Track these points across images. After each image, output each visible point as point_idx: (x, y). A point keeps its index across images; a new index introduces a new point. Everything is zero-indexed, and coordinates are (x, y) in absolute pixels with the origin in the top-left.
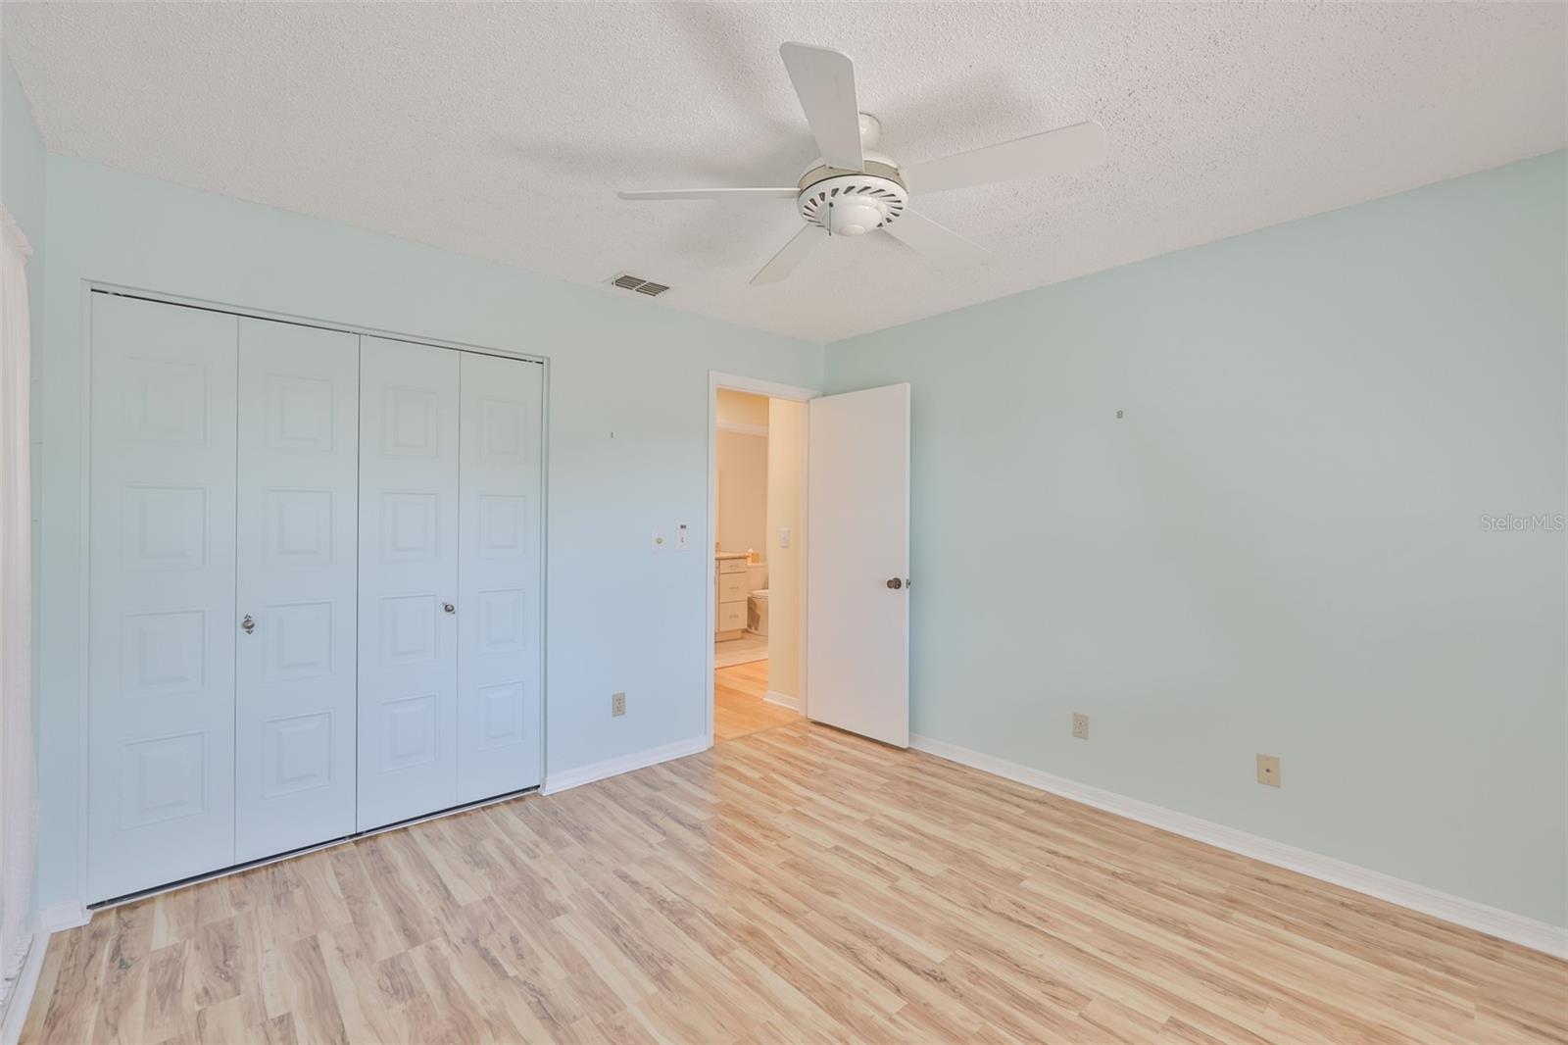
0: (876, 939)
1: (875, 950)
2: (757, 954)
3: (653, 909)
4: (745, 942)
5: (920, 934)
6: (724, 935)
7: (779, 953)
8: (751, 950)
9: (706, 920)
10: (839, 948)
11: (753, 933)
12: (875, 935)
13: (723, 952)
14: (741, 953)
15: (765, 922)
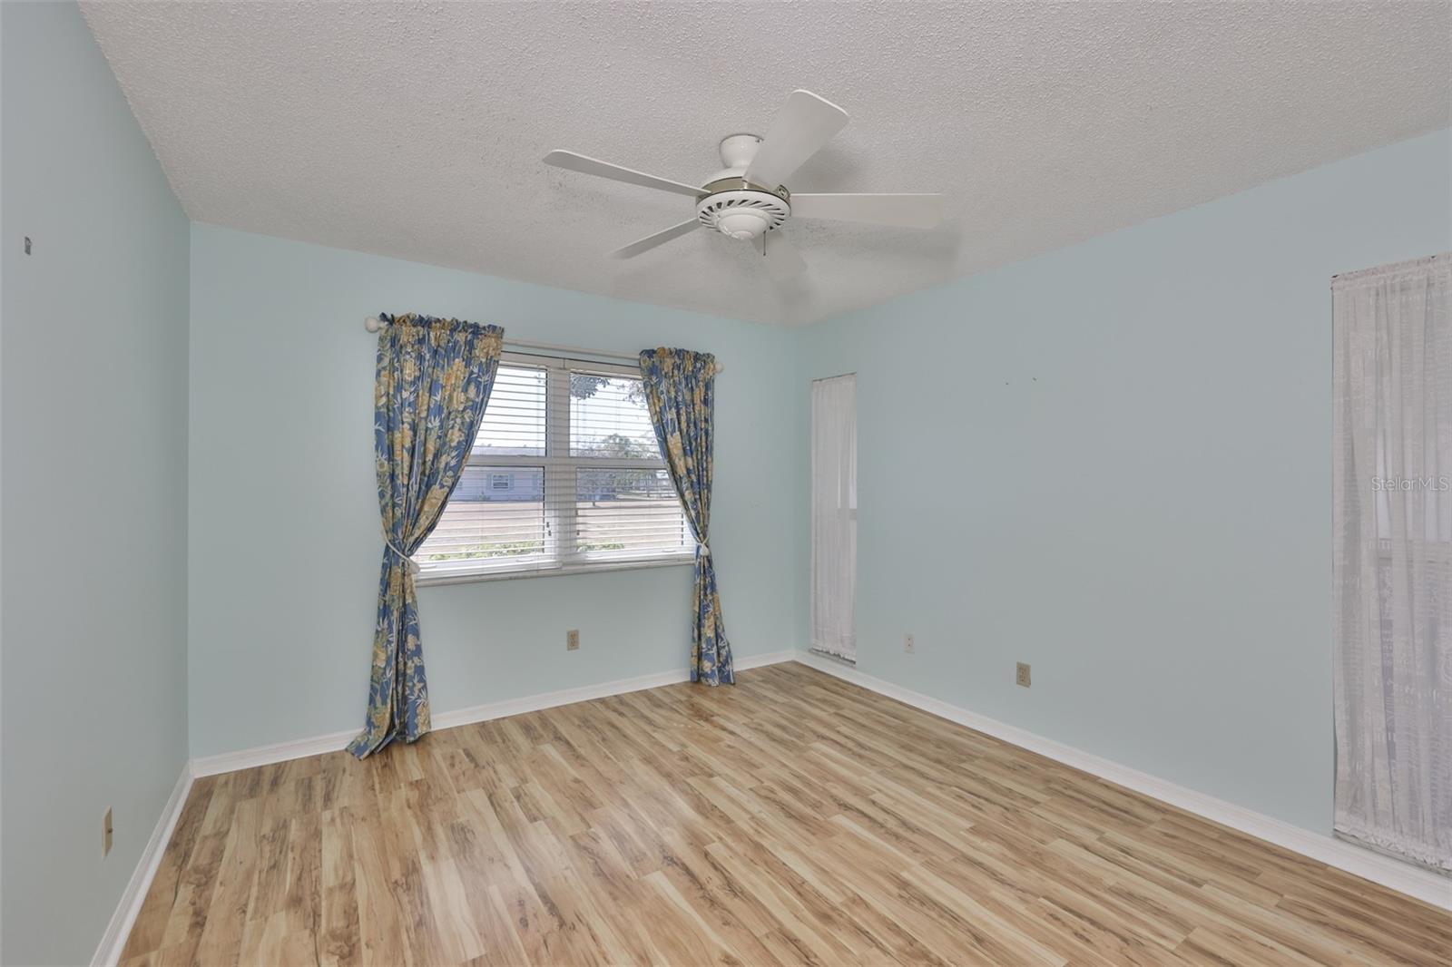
0: (703, 897)
1: (709, 887)
2: (820, 896)
3: (949, 963)
4: (834, 909)
5: (659, 898)
6: (856, 919)
7: (799, 893)
8: (826, 901)
9: (881, 940)
10: (742, 893)
11: (826, 918)
12: (702, 901)
13: (854, 901)
14: (836, 899)
15: (814, 928)
